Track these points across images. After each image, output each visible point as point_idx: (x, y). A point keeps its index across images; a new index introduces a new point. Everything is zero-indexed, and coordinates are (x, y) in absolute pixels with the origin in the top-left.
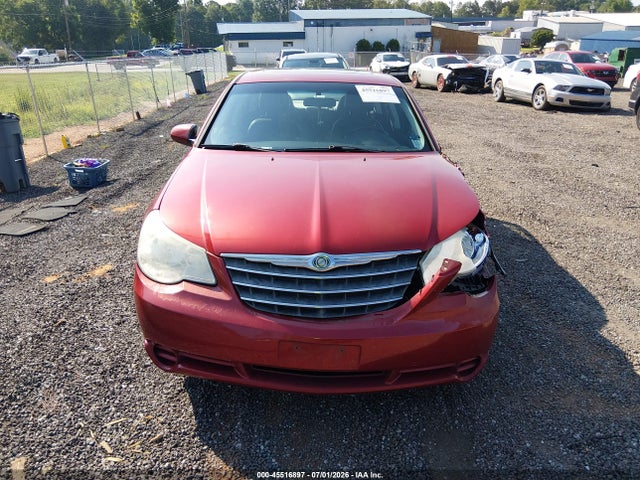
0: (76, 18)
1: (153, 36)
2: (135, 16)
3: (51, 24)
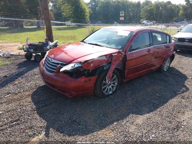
0: (163, 12)
1: (185, 18)
2: (181, 12)
3: (155, 14)
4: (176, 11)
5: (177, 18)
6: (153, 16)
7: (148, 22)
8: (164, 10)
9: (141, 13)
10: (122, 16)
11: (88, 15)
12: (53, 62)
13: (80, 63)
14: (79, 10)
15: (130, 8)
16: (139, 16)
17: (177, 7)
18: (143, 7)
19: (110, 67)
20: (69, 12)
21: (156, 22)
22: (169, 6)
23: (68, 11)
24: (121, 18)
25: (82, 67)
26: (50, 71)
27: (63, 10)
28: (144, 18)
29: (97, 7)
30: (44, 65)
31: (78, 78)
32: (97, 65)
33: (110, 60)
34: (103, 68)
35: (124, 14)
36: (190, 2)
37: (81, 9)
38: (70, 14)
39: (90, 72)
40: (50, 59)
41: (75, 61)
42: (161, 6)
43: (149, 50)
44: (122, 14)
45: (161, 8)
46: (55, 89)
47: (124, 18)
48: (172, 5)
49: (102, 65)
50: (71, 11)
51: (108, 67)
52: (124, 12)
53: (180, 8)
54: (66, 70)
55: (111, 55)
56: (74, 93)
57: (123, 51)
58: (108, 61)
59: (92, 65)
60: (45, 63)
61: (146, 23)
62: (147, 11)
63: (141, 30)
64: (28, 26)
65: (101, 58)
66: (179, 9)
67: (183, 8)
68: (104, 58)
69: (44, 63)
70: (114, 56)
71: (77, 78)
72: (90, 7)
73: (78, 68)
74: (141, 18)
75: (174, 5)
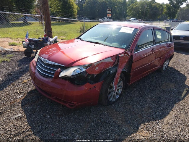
0: (148, 10)
1: (169, 16)
2: (165, 10)
3: (141, 12)
4: (160, 9)
5: (161, 16)
6: (139, 14)
7: (134, 20)
8: (149, 8)
9: (127, 11)
10: (109, 14)
11: (77, 11)
12: (47, 63)
13: (84, 66)
14: (68, 6)
15: (116, 5)
16: (125, 14)
17: (161, 6)
18: (129, 5)
19: (116, 70)
20: (57, 7)
21: (142, 20)
22: (154, 4)
23: (55, 6)
24: (108, 15)
25: (86, 72)
26: (44, 76)
27: (51, 5)
28: (130, 15)
29: (84, 3)
30: (35, 68)
31: (82, 85)
32: (102, 68)
33: (116, 61)
34: (109, 72)
35: (111, 11)
36: (173, 1)
37: (69, 4)
38: (58, 9)
39: (95, 77)
40: (43, 59)
41: (77, 63)
42: (146, 4)
43: (153, 49)
44: (109, 11)
45: (146, 6)
46: (51, 98)
47: (111, 16)
48: (156, 4)
49: (108, 69)
50: (59, 6)
51: (114, 71)
52: (111, 9)
53: (164, 6)
54: (66, 76)
55: (117, 56)
56: (76, 103)
57: (129, 51)
58: (114, 63)
59: (97, 68)
60: (37, 65)
61: (133, 20)
62: (133, 9)
63: (145, 27)
64: (13, 21)
65: (107, 60)
66: (163, 8)
67: (167, 7)
68: (110, 60)
69: (35, 64)
70: (121, 57)
71: (79, 85)
72: (77, 3)
73: (82, 74)
74: (127, 16)
75: (158, 4)
